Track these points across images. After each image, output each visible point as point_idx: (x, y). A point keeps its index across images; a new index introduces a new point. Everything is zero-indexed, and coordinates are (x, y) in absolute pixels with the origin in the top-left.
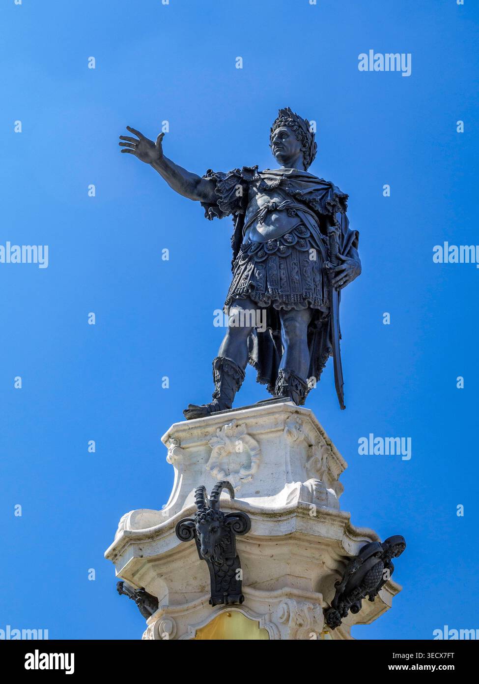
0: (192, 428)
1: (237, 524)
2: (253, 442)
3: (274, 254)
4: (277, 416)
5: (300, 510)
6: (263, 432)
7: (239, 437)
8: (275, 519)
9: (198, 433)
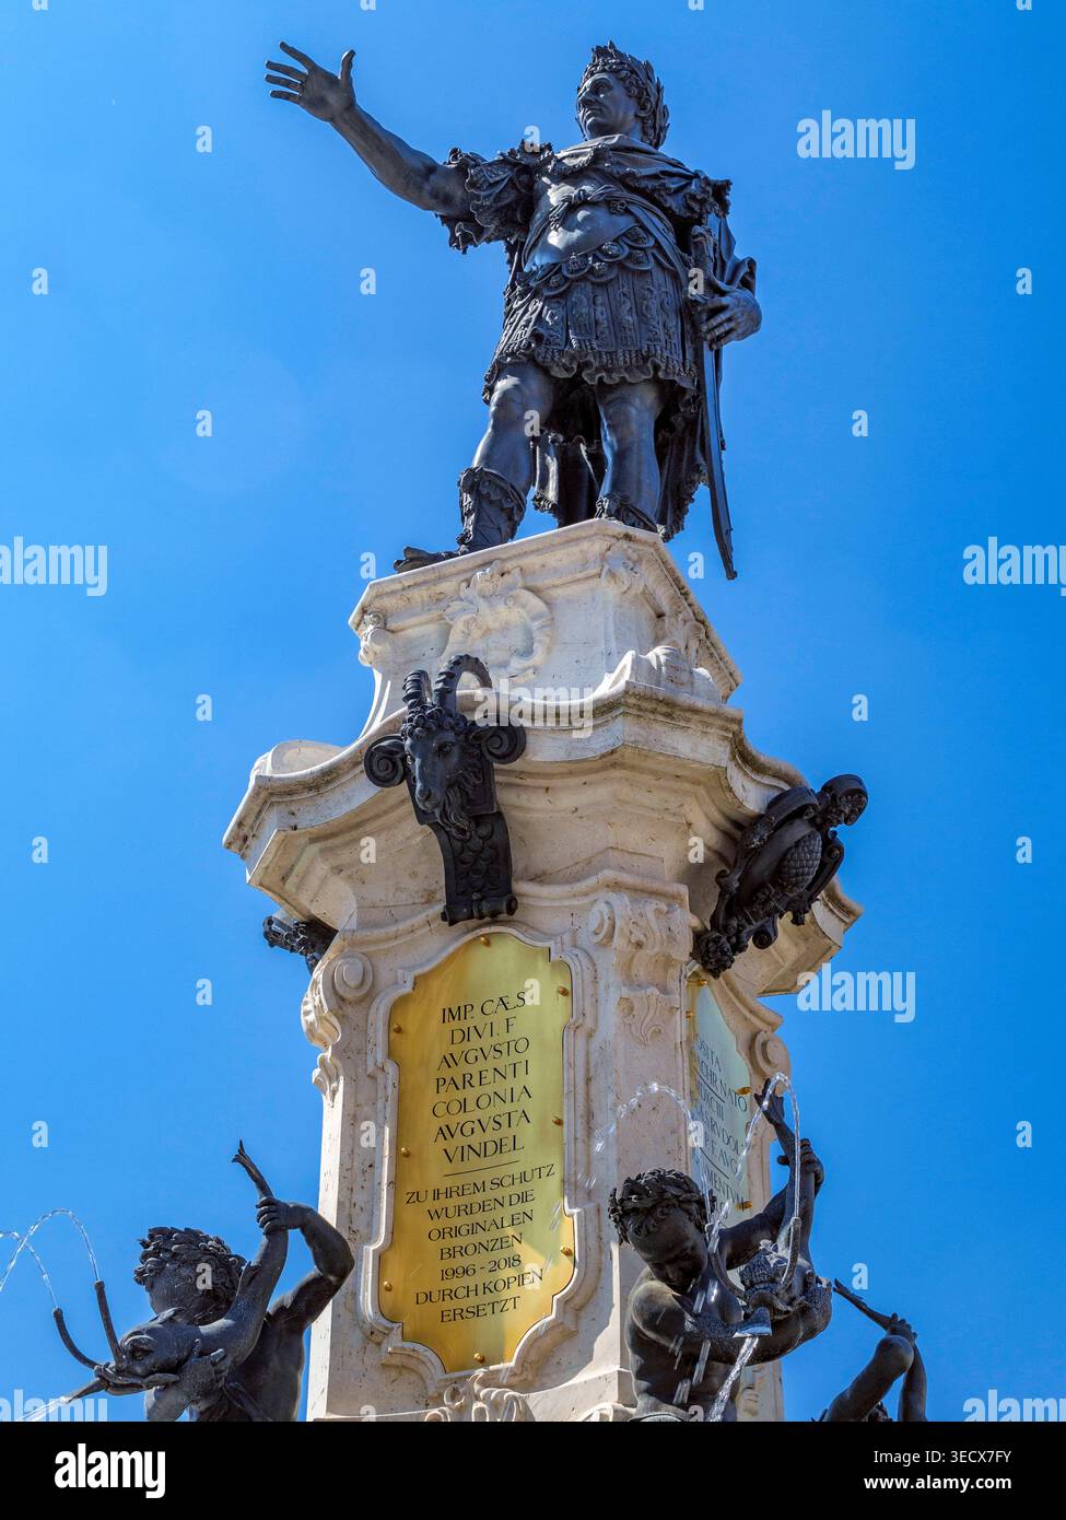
0: (409, 586)
1: (495, 738)
2: (536, 604)
3: (583, 279)
4: (585, 545)
5: (632, 701)
6: (557, 582)
7: (506, 595)
9: (422, 597)
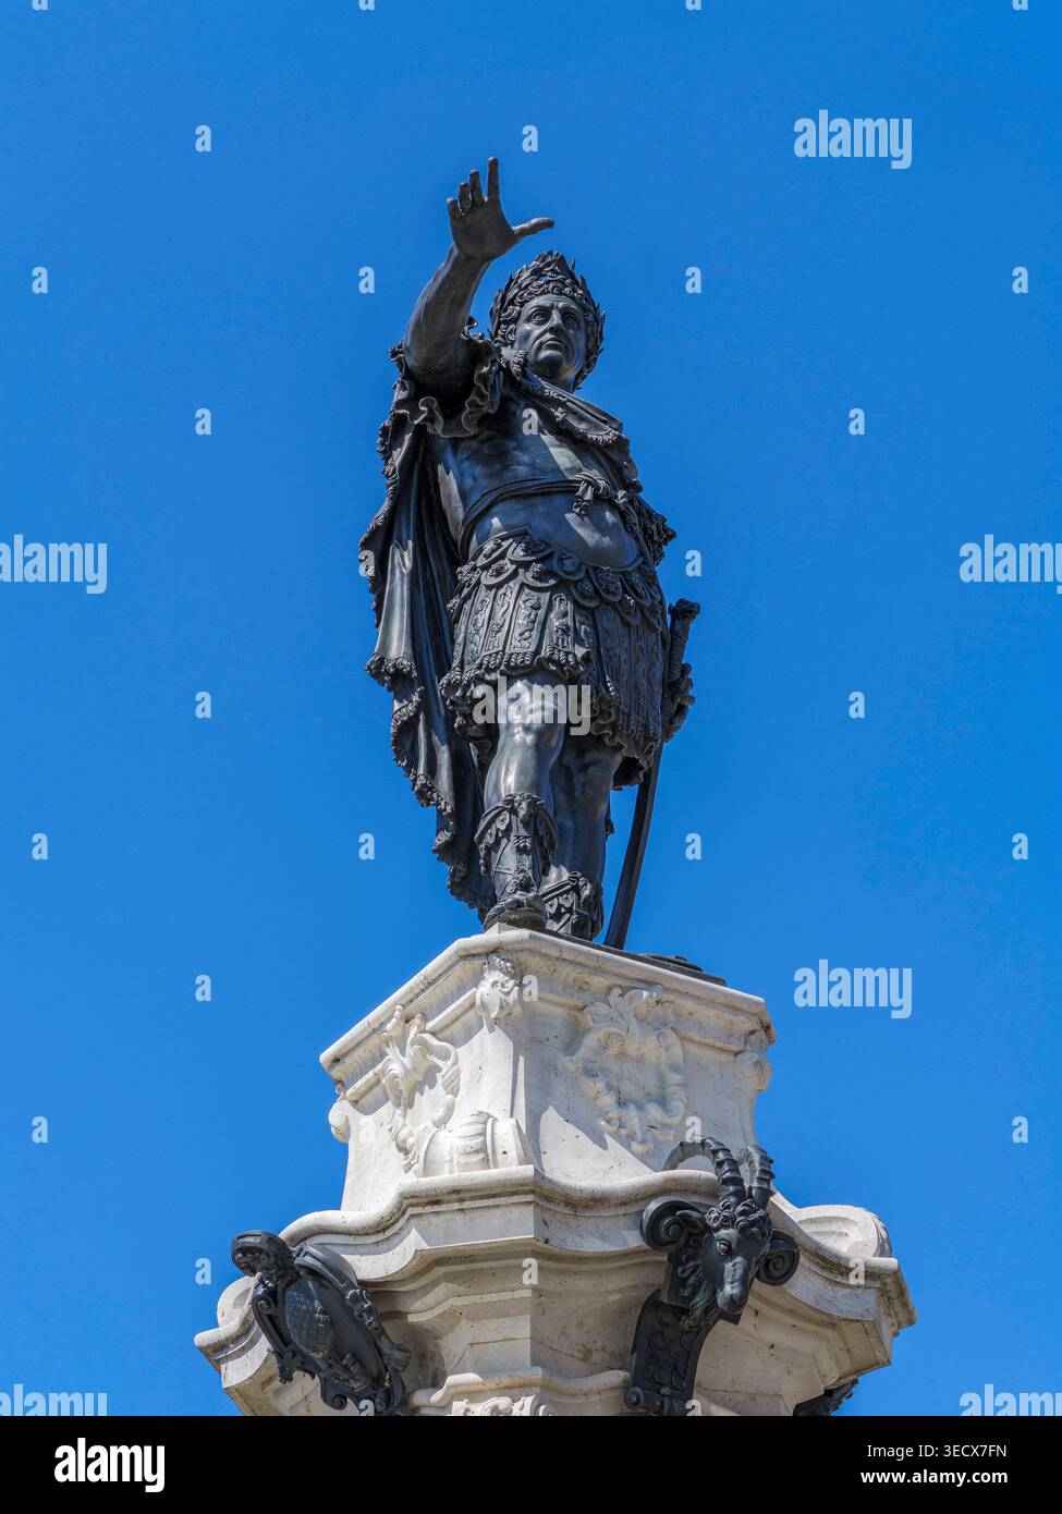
1: (780, 1259)
2: (678, 1052)
3: (613, 606)
4: (740, 1019)
6: (697, 1038)
8: (832, 1277)
